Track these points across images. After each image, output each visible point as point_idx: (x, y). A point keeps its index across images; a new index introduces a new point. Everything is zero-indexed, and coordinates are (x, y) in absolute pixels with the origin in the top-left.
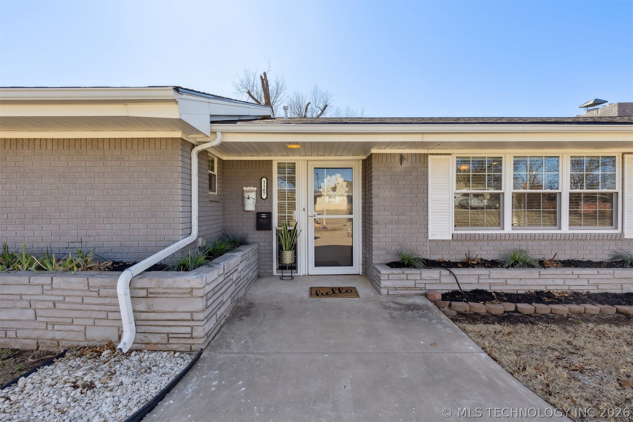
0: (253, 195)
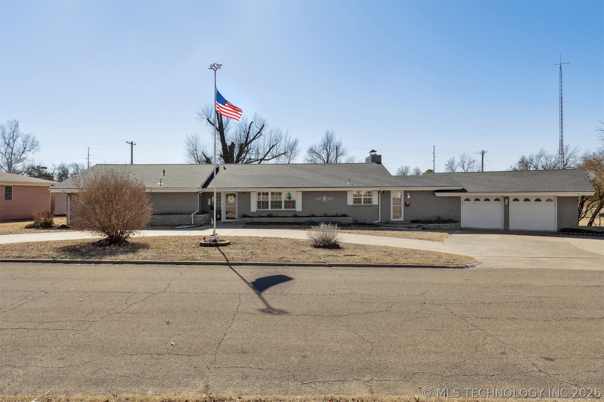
0: (210, 201)
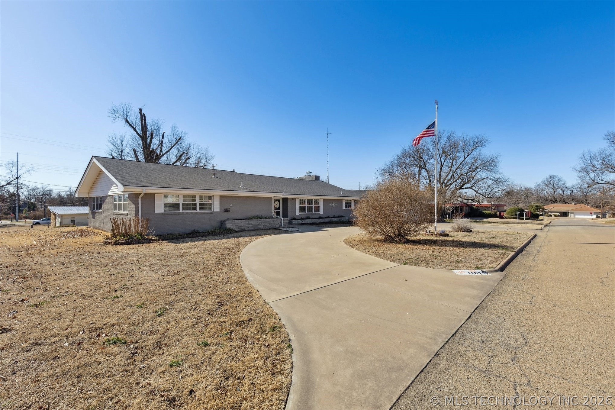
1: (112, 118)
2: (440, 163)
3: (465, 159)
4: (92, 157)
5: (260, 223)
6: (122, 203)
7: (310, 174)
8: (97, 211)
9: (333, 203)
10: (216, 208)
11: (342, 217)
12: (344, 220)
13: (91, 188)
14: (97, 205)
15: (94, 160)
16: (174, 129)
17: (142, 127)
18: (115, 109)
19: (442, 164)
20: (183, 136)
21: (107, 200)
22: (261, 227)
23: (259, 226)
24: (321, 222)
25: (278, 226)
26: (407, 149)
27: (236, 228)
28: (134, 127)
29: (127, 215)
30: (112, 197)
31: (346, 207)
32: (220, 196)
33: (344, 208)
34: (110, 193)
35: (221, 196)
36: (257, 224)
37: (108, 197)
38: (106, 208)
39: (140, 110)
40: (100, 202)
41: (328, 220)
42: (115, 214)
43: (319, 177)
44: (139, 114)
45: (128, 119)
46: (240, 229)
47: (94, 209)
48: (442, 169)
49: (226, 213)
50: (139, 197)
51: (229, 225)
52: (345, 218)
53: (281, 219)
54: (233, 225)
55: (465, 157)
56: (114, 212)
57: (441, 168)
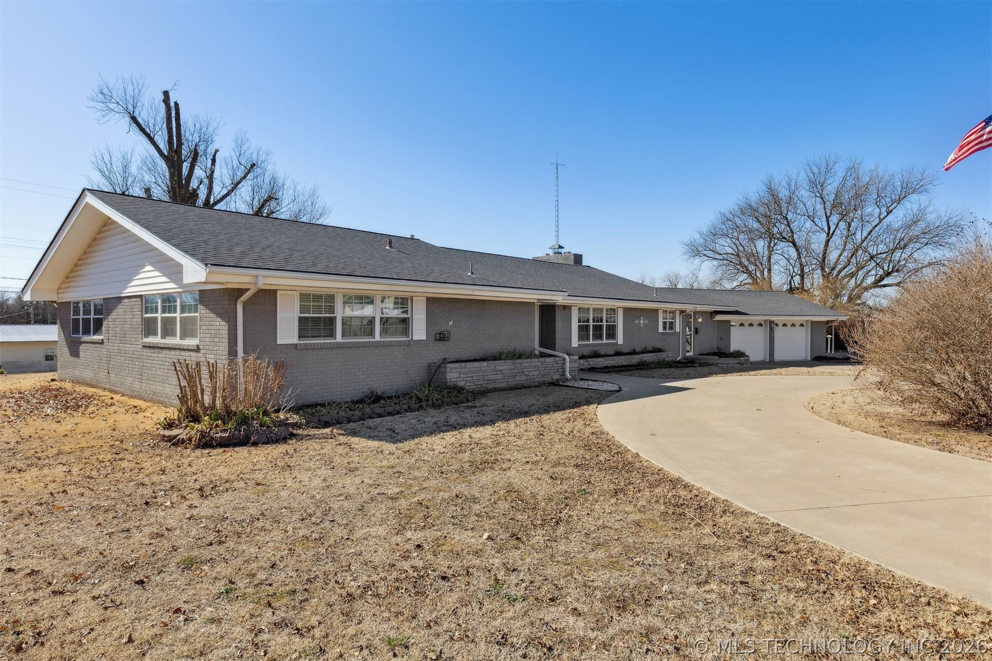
1: (99, 114)
2: (826, 229)
3: (881, 220)
4: (84, 190)
5: (520, 371)
6: (175, 318)
7: (560, 250)
8: (85, 338)
9: (642, 318)
10: (419, 331)
11: (660, 351)
12: (667, 359)
13: (67, 277)
14: (87, 322)
15: (90, 199)
16: (239, 142)
17: (168, 137)
18: (105, 91)
19: (831, 232)
20: (262, 158)
21: (119, 312)
22: (521, 379)
23: (517, 378)
24: (625, 363)
25: (556, 377)
26: (754, 199)
27: (467, 384)
28: (152, 135)
29: (197, 349)
30: (138, 299)
31: (665, 328)
32: (428, 299)
33: (661, 330)
34: (130, 291)
35: (430, 298)
36: (512, 371)
37: (126, 300)
38: (118, 329)
39: (166, 94)
40: (95, 315)
41: (635, 359)
42: (150, 347)
43: (581, 256)
44: (163, 105)
45: (136, 114)
46: (477, 385)
47: (76, 331)
48: (830, 243)
49: (440, 344)
50: (239, 301)
51: (454, 375)
52: (666, 353)
53: (564, 359)
54: (462, 376)
55: (882, 217)
56: (146, 340)
57: (827, 242)
